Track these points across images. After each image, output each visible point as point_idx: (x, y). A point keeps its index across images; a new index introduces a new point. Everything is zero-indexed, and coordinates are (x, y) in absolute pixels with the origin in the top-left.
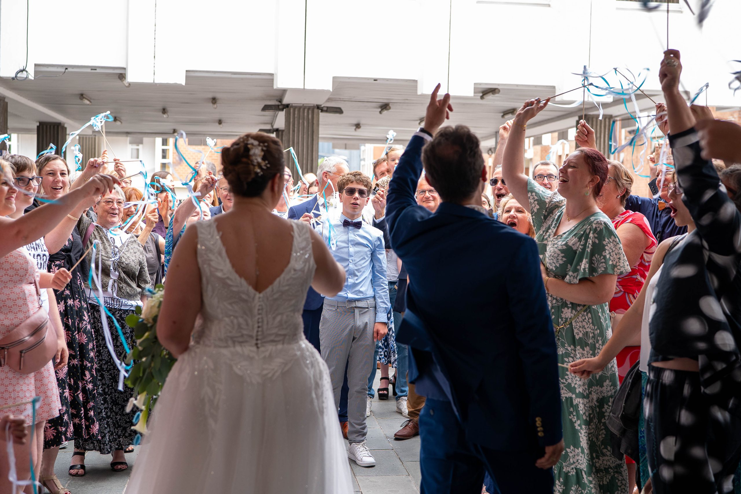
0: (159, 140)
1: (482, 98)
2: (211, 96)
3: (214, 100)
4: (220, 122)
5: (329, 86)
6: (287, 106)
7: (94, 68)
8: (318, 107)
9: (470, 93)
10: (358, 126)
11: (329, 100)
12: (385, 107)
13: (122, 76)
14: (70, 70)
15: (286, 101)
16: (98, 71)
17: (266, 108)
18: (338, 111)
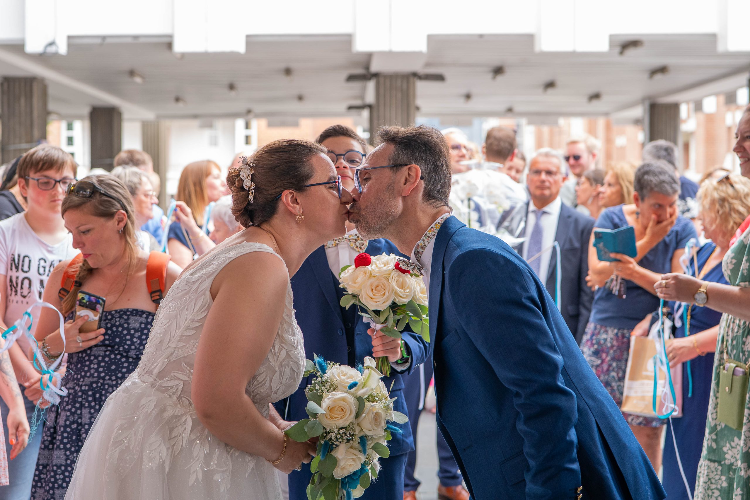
0: (240, 123)
1: (621, 53)
2: (283, 65)
3: (288, 72)
4: (300, 98)
5: (422, 46)
6: (376, 75)
7: (136, 37)
8: (415, 75)
9: (603, 46)
10: (468, 97)
11: (428, 65)
12: (498, 71)
13: (170, 45)
14: (108, 41)
15: (375, 68)
16: (142, 40)
17: (351, 78)
18: (440, 78)
